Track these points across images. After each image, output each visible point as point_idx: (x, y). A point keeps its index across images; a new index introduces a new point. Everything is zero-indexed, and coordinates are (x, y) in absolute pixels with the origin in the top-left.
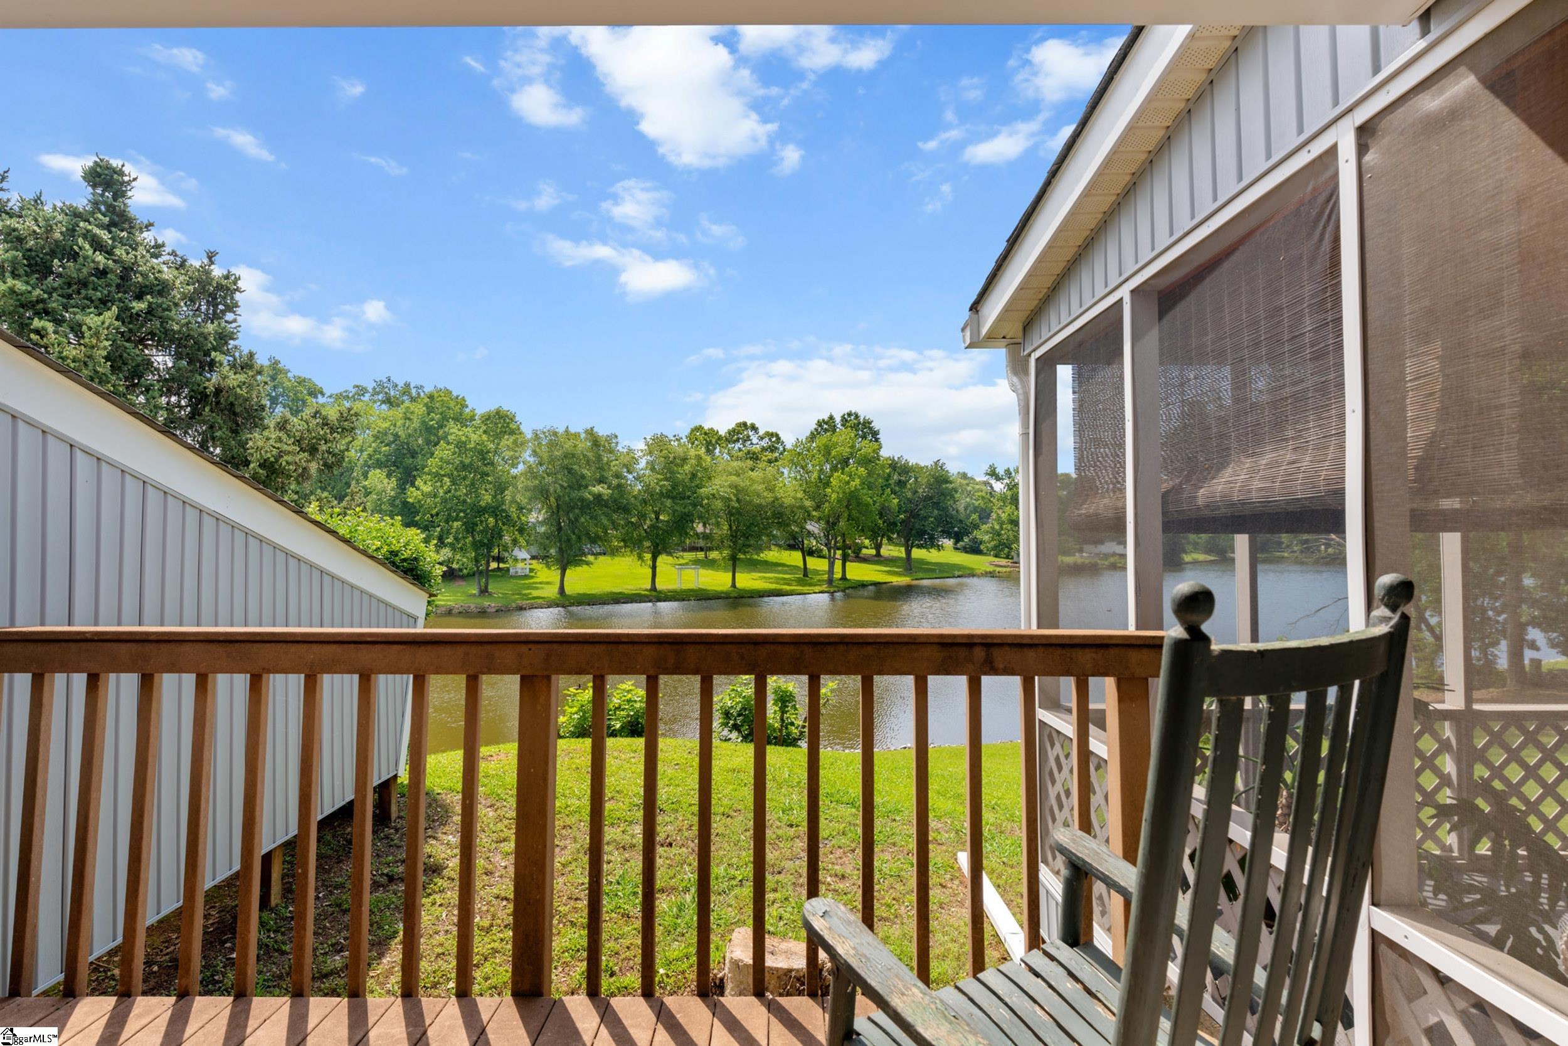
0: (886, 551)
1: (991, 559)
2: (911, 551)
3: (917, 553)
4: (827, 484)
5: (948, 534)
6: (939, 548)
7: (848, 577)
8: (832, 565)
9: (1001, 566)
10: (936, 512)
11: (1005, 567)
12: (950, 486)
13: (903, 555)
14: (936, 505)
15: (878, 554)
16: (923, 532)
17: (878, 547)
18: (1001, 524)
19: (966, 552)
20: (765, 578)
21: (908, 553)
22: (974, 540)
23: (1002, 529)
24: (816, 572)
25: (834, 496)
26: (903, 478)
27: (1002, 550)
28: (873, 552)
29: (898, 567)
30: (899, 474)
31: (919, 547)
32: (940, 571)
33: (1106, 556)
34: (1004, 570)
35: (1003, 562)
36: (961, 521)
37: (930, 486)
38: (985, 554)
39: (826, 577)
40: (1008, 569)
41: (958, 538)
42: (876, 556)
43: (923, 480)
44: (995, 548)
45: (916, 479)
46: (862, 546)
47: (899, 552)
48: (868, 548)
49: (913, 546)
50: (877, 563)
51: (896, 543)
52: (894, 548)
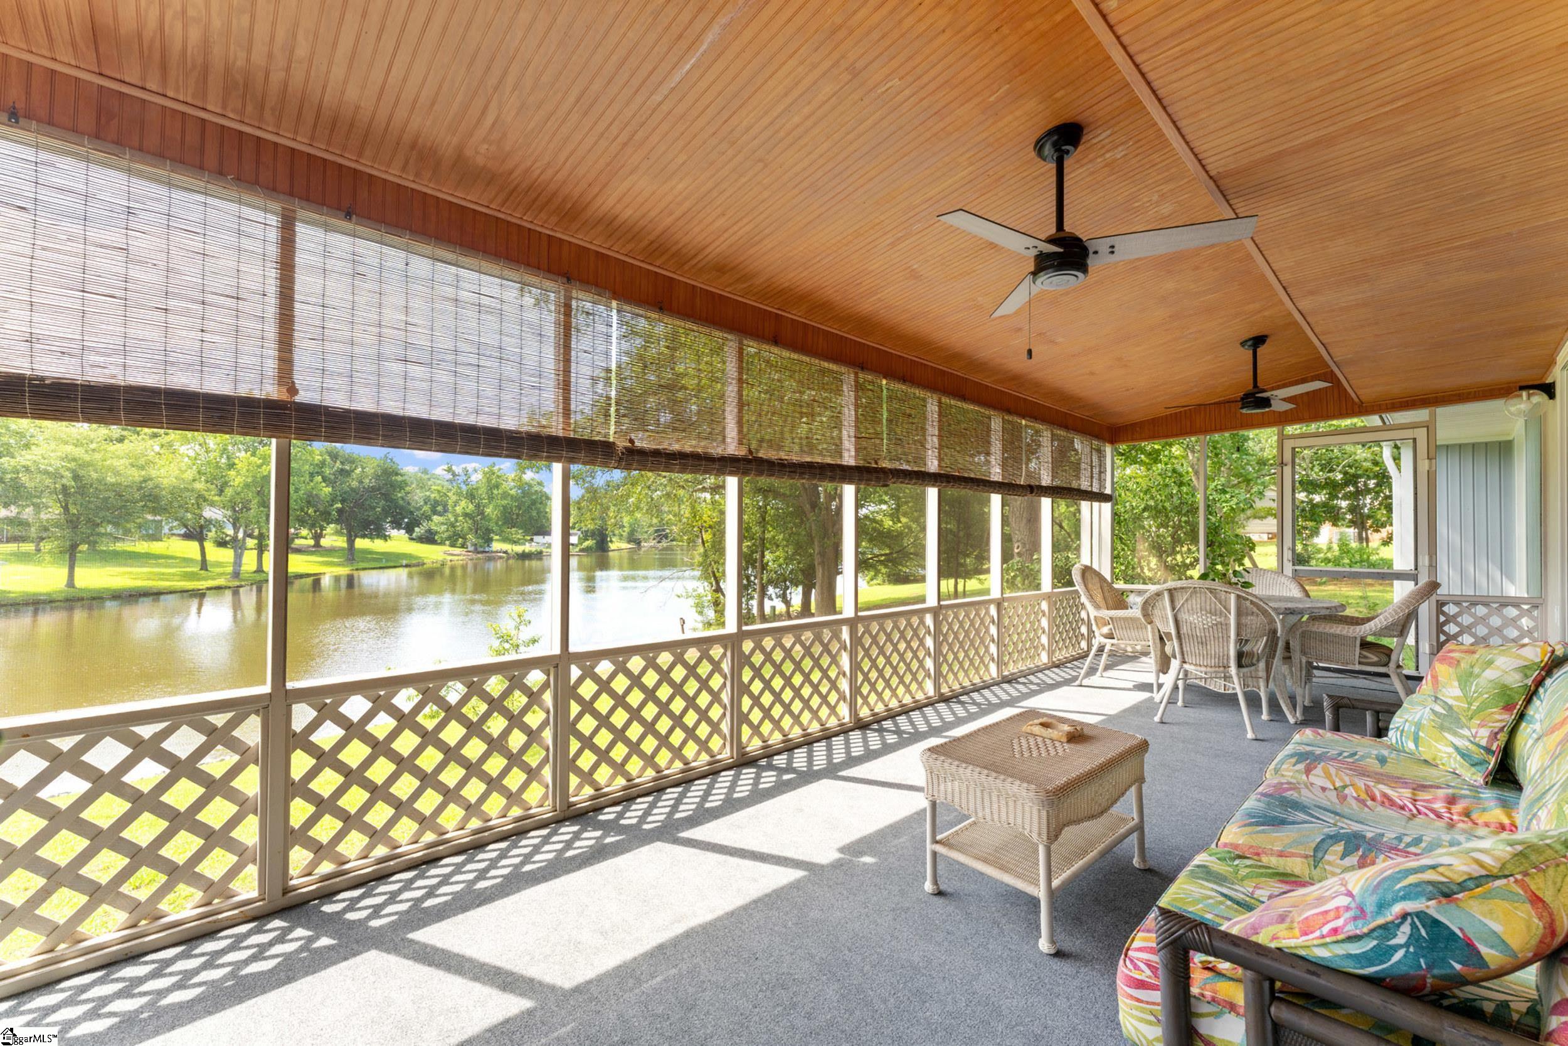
0: (326, 541)
1: (447, 548)
2: (353, 541)
3: (361, 543)
4: (228, 465)
5: (397, 525)
6: (385, 538)
8: (238, 558)
10: (383, 502)
12: (399, 478)
13: (345, 545)
14: (386, 497)
15: (317, 545)
16: (369, 523)
17: (317, 537)
18: (456, 516)
19: (422, 542)
20: (130, 573)
21: (351, 542)
22: (429, 531)
23: (457, 521)
24: (219, 564)
25: (240, 480)
26: (347, 467)
27: (457, 540)
28: (312, 542)
29: (339, 557)
30: (342, 463)
31: (364, 536)
32: (387, 561)
35: (457, 551)
36: (412, 513)
37: (377, 477)
38: (441, 544)
39: (230, 569)
41: (409, 530)
42: (314, 546)
43: (369, 471)
44: (449, 538)
45: (362, 469)
46: (297, 536)
47: (341, 542)
48: (306, 538)
49: (356, 536)
50: (312, 553)
51: (338, 533)
52: (335, 538)
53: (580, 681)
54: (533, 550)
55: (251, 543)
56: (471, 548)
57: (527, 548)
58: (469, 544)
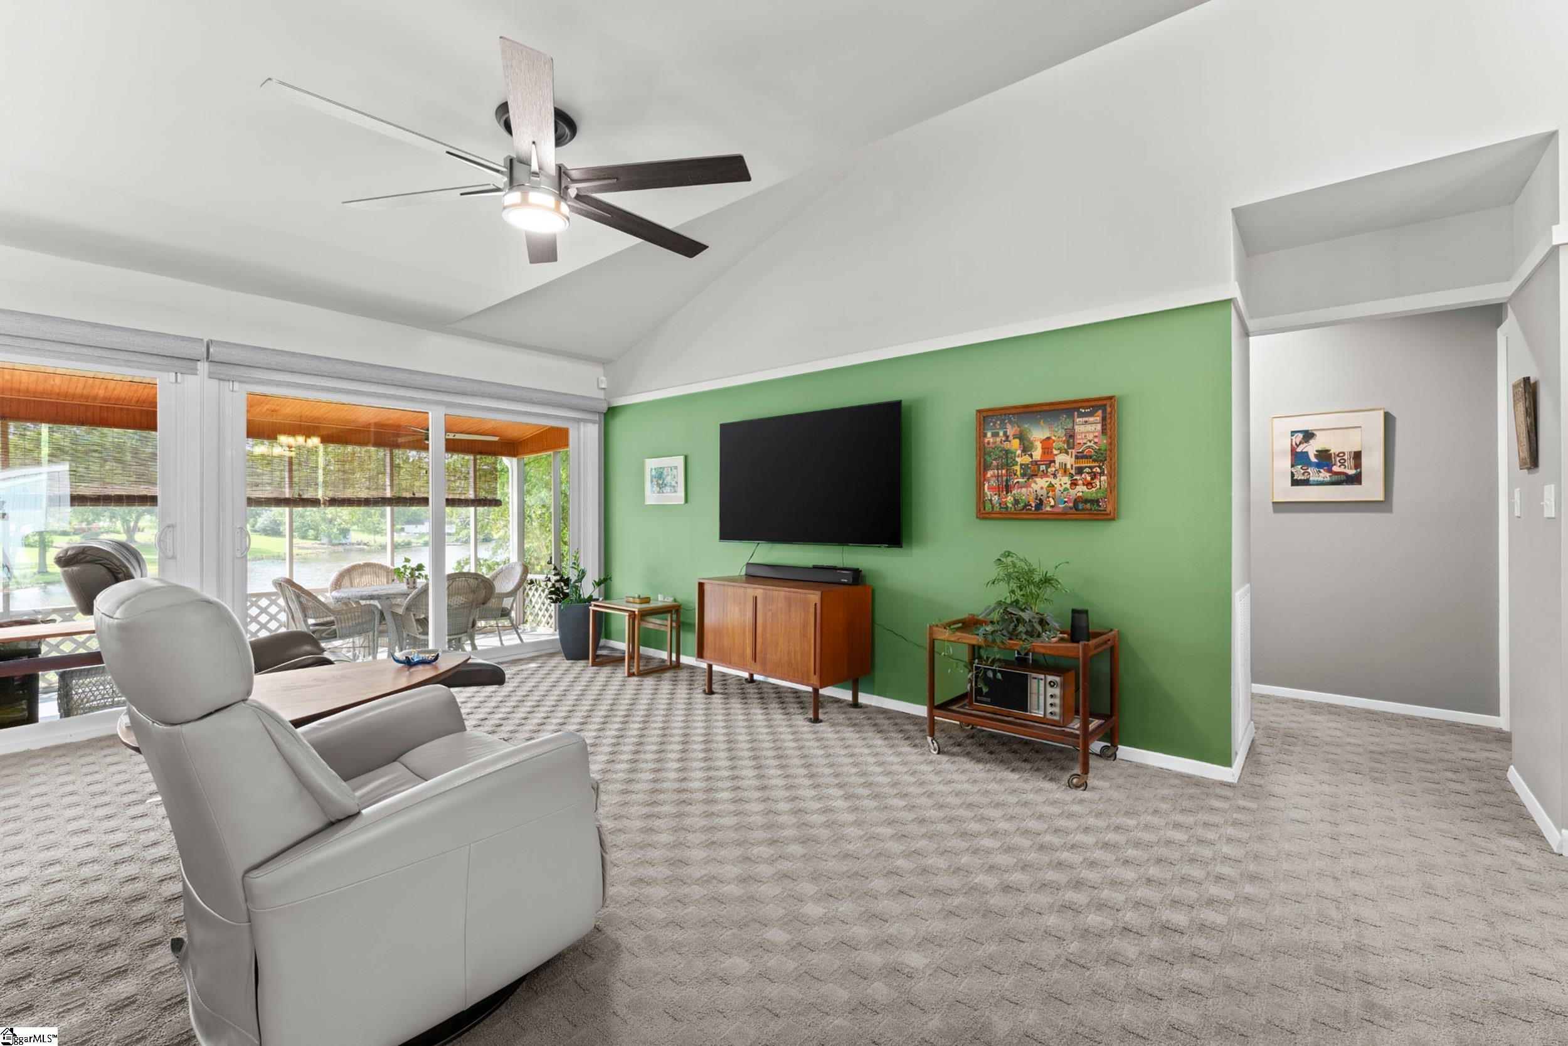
35: (308, 543)
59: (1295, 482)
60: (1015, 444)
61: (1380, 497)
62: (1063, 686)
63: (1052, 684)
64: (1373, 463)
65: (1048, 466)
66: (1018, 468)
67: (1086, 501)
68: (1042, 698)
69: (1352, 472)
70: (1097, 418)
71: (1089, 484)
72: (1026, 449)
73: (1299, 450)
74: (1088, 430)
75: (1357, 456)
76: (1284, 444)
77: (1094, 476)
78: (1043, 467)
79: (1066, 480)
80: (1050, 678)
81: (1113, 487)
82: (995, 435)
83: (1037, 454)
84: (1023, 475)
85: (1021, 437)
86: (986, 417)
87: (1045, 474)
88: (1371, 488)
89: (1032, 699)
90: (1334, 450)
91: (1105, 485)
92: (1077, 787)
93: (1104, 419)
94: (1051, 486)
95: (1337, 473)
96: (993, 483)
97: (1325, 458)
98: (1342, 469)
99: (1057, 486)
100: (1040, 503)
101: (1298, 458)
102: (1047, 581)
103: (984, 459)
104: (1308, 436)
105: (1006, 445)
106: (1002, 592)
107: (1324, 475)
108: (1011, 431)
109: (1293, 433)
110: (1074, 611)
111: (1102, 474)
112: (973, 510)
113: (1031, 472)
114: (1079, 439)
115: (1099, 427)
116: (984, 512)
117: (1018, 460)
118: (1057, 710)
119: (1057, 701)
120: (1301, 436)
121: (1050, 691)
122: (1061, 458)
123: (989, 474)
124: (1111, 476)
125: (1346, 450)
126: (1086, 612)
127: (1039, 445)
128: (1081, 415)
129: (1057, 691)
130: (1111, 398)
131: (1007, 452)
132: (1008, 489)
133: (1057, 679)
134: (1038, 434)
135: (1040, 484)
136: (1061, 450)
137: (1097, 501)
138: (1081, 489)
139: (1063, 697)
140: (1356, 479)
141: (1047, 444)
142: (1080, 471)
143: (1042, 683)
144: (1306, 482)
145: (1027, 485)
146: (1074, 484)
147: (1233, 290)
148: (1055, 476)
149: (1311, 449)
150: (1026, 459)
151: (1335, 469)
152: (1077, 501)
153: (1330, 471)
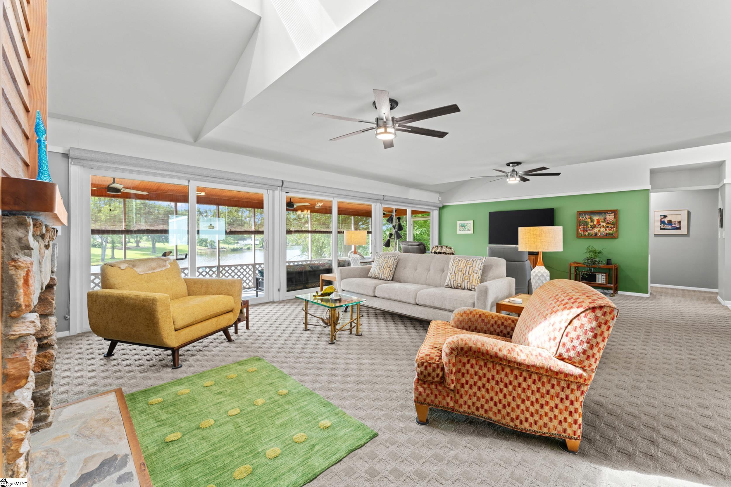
0: (142, 244)
3: (158, 245)
4: (100, 211)
7: (115, 257)
8: (104, 252)
9: (202, 250)
11: (204, 250)
13: (151, 246)
15: (138, 246)
17: (138, 242)
21: (154, 245)
25: (103, 217)
27: (203, 243)
28: (135, 245)
29: (148, 251)
30: (149, 208)
31: (159, 242)
33: (246, 245)
34: (203, 251)
35: (203, 248)
40: (205, 251)
42: (136, 246)
43: (162, 212)
45: (158, 210)
46: (129, 242)
47: (149, 244)
48: (132, 243)
49: (156, 242)
50: (136, 250)
51: (147, 240)
52: (146, 242)
53: (222, 270)
54: (238, 247)
55: (109, 245)
56: (209, 247)
57: (236, 246)
58: (208, 245)
59: (661, 229)
60: (589, 220)
61: (686, 233)
62: (606, 276)
63: (603, 276)
64: (684, 224)
65: (598, 226)
66: (589, 226)
67: (609, 234)
68: (600, 279)
69: (678, 226)
70: (613, 214)
71: (610, 230)
72: (592, 221)
73: (662, 220)
74: (610, 217)
75: (680, 222)
76: (658, 218)
77: (612, 228)
78: (597, 226)
79: (604, 229)
80: (602, 274)
81: (617, 231)
82: (583, 218)
83: (595, 223)
84: (591, 228)
85: (591, 218)
86: (580, 213)
87: (597, 227)
88: (684, 230)
89: (597, 279)
90: (673, 220)
91: (615, 230)
92: (612, 296)
93: (615, 215)
94: (599, 230)
95: (673, 227)
96: (582, 229)
97: (670, 222)
98: (675, 226)
99: (601, 231)
100: (596, 234)
101: (662, 222)
102: (600, 252)
103: (579, 223)
104: (665, 216)
105: (586, 220)
106: (588, 255)
107: (670, 227)
108: (587, 217)
109: (661, 216)
110: (607, 259)
111: (614, 227)
112: (576, 236)
113: (593, 227)
114: (608, 219)
115: (613, 217)
116: (579, 236)
117: (590, 224)
118: (604, 281)
119: (605, 279)
120: (663, 216)
121: (603, 277)
122: (602, 224)
123: (581, 227)
124: (617, 228)
125: (676, 220)
126: (611, 260)
127: (596, 221)
128: (608, 214)
129: (604, 277)
130: (617, 210)
131: (586, 222)
132: (586, 231)
133: (605, 274)
134: (595, 218)
135: (596, 230)
136: (602, 222)
137: (613, 234)
138: (608, 231)
139: (606, 279)
140: (679, 228)
141: (598, 221)
142: (608, 227)
143: (600, 276)
144: (664, 229)
145: (592, 230)
146: (606, 230)
147: (649, 187)
148: (600, 228)
149: (666, 220)
150: (592, 224)
151: (673, 225)
152: (607, 234)
153: (672, 226)
